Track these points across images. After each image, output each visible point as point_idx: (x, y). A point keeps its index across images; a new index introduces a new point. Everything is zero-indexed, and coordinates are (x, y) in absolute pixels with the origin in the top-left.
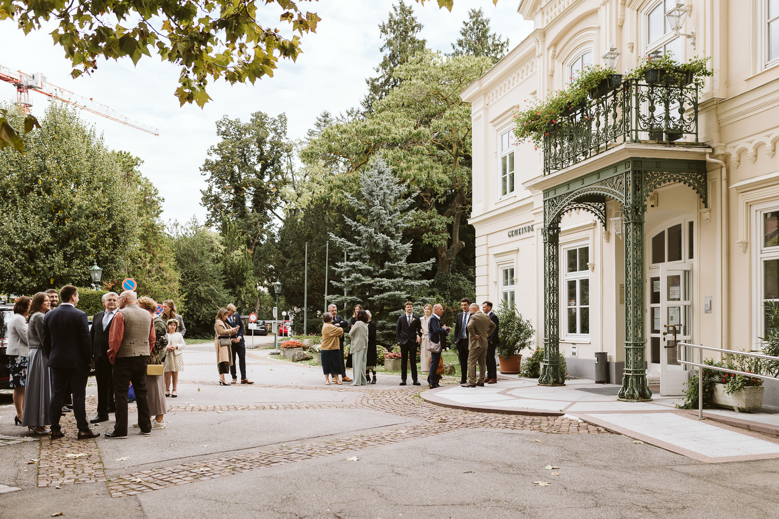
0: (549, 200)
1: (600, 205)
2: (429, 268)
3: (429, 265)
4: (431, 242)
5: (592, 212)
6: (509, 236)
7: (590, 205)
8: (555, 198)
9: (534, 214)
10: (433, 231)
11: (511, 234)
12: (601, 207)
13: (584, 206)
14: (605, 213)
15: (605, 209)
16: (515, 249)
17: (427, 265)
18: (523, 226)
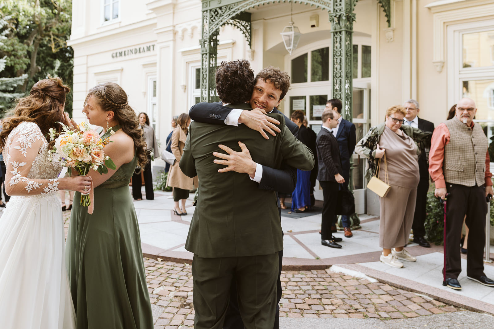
0: (211, 10)
1: (247, 24)
2: (21, 83)
3: (21, 80)
4: (13, 64)
5: (241, 30)
6: (113, 57)
7: (239, 22)
8: (220, 8)
9: (158, 33)
10: (15, 56)
11: (115, 55)
12: (247, 26)
13: (235, 23)
14: (251, 32)
15: (250, 29)
16: (120, 68)
17: (19, 80)
18: (129, 49)
